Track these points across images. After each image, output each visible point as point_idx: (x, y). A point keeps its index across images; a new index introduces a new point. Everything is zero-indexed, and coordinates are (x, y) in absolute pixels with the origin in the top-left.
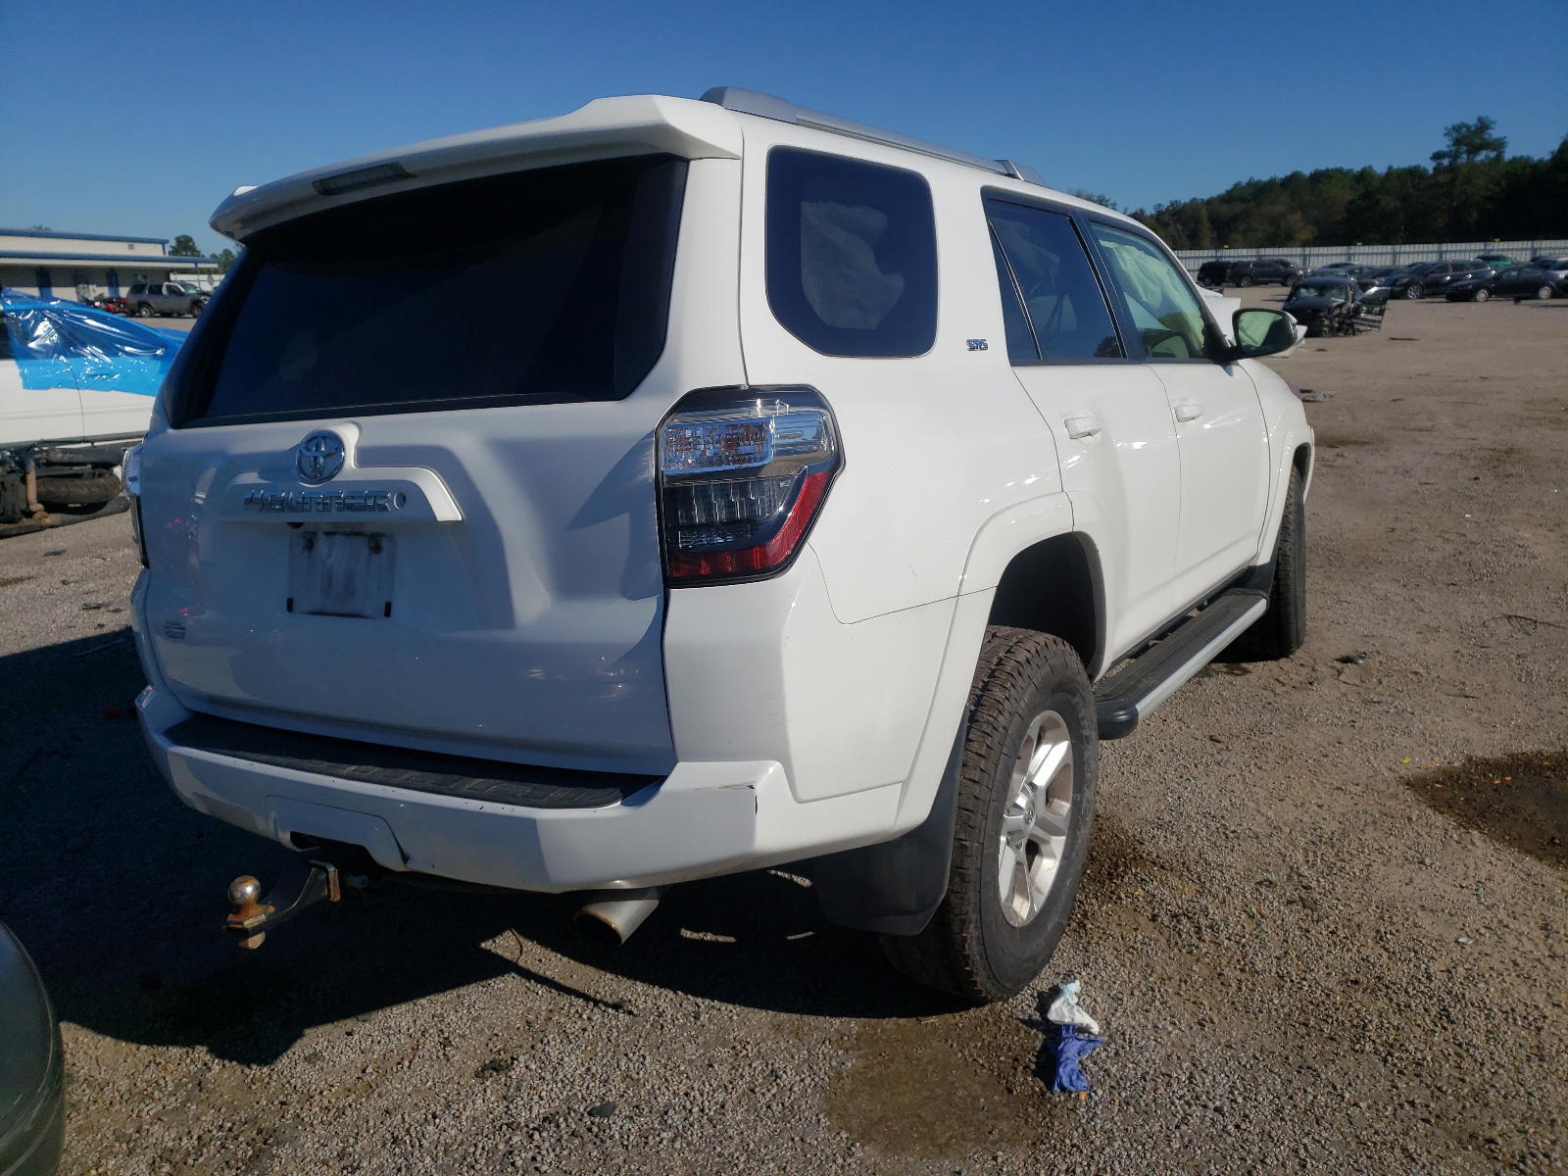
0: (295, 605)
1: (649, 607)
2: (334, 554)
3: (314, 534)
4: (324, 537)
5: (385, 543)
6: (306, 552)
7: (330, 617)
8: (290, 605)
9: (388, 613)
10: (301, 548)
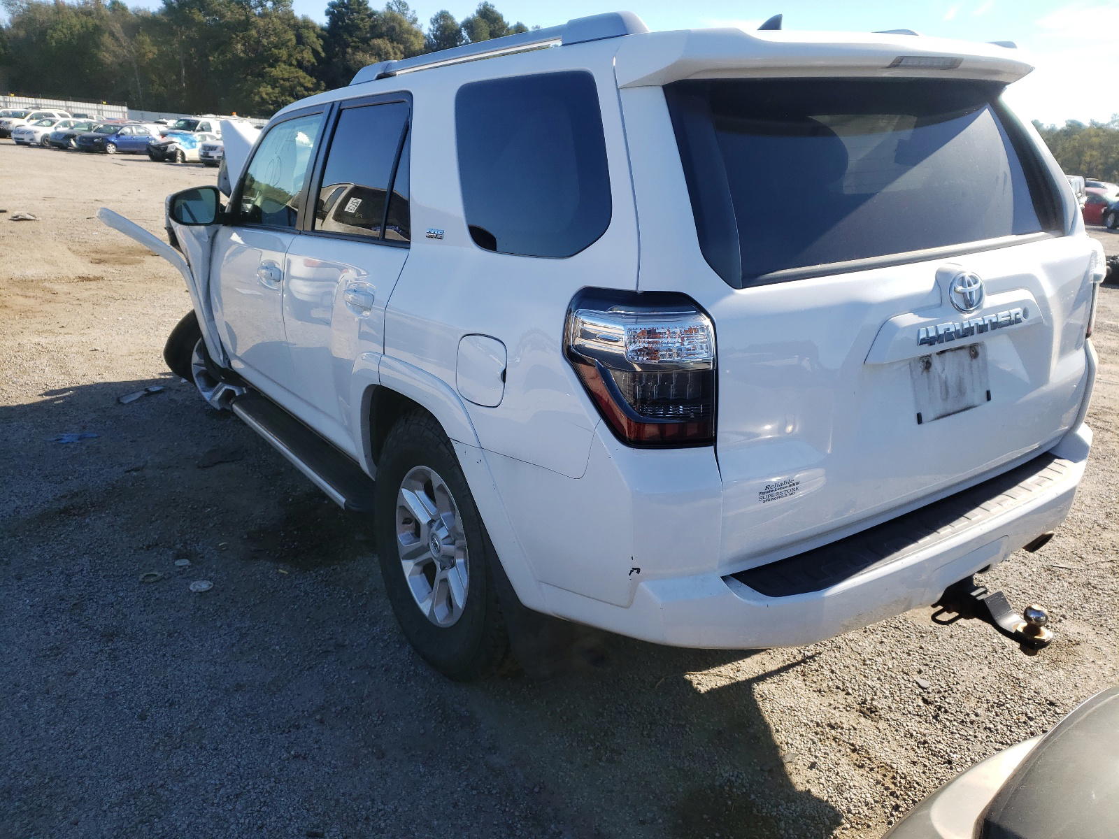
0: (924, 419)
1: (1082, 352)
2: (946, 369)
3: (930, 356)
4: (937, 356)
5: (980, 350)
6: (925, 373)
7: (953, 416)
8: (919, 419)
9: (989, 398)
10: (920, 370)
